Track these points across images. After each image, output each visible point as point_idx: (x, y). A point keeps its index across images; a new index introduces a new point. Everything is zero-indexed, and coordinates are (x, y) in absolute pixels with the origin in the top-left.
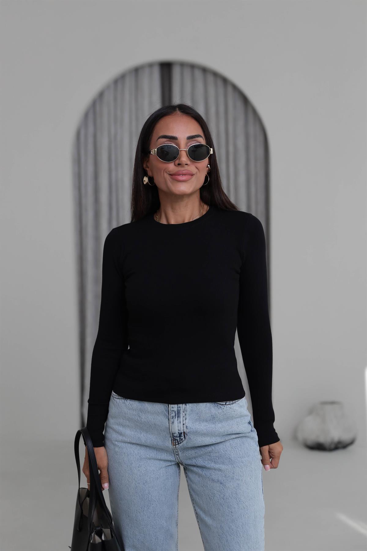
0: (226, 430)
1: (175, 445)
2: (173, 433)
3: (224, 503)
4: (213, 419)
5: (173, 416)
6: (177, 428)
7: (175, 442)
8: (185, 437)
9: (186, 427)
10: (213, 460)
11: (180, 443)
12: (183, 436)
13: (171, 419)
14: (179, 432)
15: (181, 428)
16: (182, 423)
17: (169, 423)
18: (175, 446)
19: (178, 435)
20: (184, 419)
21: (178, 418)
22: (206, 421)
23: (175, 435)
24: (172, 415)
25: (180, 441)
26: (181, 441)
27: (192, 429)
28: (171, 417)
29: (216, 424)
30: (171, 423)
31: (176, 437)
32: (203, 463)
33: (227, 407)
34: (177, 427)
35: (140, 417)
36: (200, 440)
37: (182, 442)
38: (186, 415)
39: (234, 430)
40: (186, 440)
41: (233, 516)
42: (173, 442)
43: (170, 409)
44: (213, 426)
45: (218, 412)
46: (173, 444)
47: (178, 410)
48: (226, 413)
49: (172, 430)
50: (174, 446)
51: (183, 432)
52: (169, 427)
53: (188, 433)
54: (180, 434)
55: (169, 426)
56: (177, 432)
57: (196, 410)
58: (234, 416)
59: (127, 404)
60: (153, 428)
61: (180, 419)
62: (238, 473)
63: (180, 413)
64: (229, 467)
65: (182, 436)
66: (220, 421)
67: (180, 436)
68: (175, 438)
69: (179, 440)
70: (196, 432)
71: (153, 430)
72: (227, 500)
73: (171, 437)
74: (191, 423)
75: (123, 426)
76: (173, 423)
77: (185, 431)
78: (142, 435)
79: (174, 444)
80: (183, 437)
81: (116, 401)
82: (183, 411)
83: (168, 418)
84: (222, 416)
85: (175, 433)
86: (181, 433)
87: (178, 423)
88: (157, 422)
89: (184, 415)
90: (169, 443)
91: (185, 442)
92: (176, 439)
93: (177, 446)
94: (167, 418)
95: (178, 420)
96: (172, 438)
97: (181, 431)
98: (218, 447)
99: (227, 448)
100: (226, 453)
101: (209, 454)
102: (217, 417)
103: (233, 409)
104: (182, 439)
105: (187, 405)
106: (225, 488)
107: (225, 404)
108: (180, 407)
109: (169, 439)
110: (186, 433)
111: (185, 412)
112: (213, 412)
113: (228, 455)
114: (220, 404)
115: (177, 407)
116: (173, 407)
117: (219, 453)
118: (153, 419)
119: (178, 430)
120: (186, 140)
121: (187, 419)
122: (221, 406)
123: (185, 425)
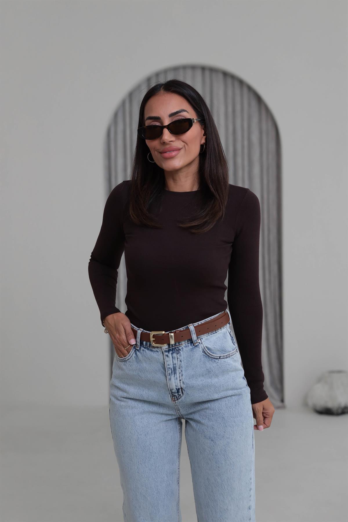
0: (221, 384)
2: (171, 389)
4: (209, 373)
6: (174, 384)
7: (175, 398)
8: (182, 392)
9: (183, 382)
10: (208, 417)
11: (179, 399)
14: (176, 387)
15: (178, 384)
16: (178, 379)
17: (166, 380)
19: (176, 391)
20: (181, 375)
21: (174, 374)
22: (203, 376)
23: (173, 391)
24: (168, 372)
25: (178, 397)
26: (180, 397)
27: (189, 384)
29: (212, 378)
30: (168, 380)
31: (174, 393)
32: (199, 418)
33: (221, 361)
34: (174, 383)
35: (140, 376)
36: (197, 396)
37: (181, 397)
38: (182, 371)
39: (230, 384)
40: (184, 396)
42: (172, 397)
43: (167, 367)
44: (209, 380)
46: (173, 400)
47: (174, 367)
48: (220, 366)
49: (170, 386)
50: (174, 402)
51: (180, 387)
53: (185, 388)
54: (178, 390)
56: (174, 388)
57: (191, 365)
58: (229, 369)
59: (127, 365)
60: (153, 385)
61: (176, 375)
62: (229, 432)
63: (176, 370)
64: (221, 425)
66: (216, 375)
67: (178, 392)
68: (174, 394)
70: (193, 387)
73: (170, 394)
74: (187, 379)
75: (128, 384)
76: (170, 379)
77: (182, 386)
78: (144, 392)
80: (181, 393)
82: (179, 367)
83: (165, 375)
84: (217, 370)
85: (173, 390)
86: (179, 389)
87: (175, 379)
88: (156, 379)
89: (180, 371)
90: (168, 399)
91: (183, 398)
95: (174, 376)
97: (178, 387)
98: (214, 405)
99: (222, 407)
100: (220, 412)
101: (205, 410)
102: (212, 371)
103: (228, 363)
104: (180, 395)
105: (182, 361)
106: (215, 445)
107: (220, 358)
108: (175, 364)
109: (168, 396)
110: (183, 388)
111: (181, 369)
112: (208, 366)
113: (222, 414)
114: (214, 358)
115: (173, 364)
116: (169, 365)
117: (214, 411)
118: (152, 377)
119: (176, 386)
120: (169, 117)
121: (183, 375)
122: (215, 360)
123: (181, 381)
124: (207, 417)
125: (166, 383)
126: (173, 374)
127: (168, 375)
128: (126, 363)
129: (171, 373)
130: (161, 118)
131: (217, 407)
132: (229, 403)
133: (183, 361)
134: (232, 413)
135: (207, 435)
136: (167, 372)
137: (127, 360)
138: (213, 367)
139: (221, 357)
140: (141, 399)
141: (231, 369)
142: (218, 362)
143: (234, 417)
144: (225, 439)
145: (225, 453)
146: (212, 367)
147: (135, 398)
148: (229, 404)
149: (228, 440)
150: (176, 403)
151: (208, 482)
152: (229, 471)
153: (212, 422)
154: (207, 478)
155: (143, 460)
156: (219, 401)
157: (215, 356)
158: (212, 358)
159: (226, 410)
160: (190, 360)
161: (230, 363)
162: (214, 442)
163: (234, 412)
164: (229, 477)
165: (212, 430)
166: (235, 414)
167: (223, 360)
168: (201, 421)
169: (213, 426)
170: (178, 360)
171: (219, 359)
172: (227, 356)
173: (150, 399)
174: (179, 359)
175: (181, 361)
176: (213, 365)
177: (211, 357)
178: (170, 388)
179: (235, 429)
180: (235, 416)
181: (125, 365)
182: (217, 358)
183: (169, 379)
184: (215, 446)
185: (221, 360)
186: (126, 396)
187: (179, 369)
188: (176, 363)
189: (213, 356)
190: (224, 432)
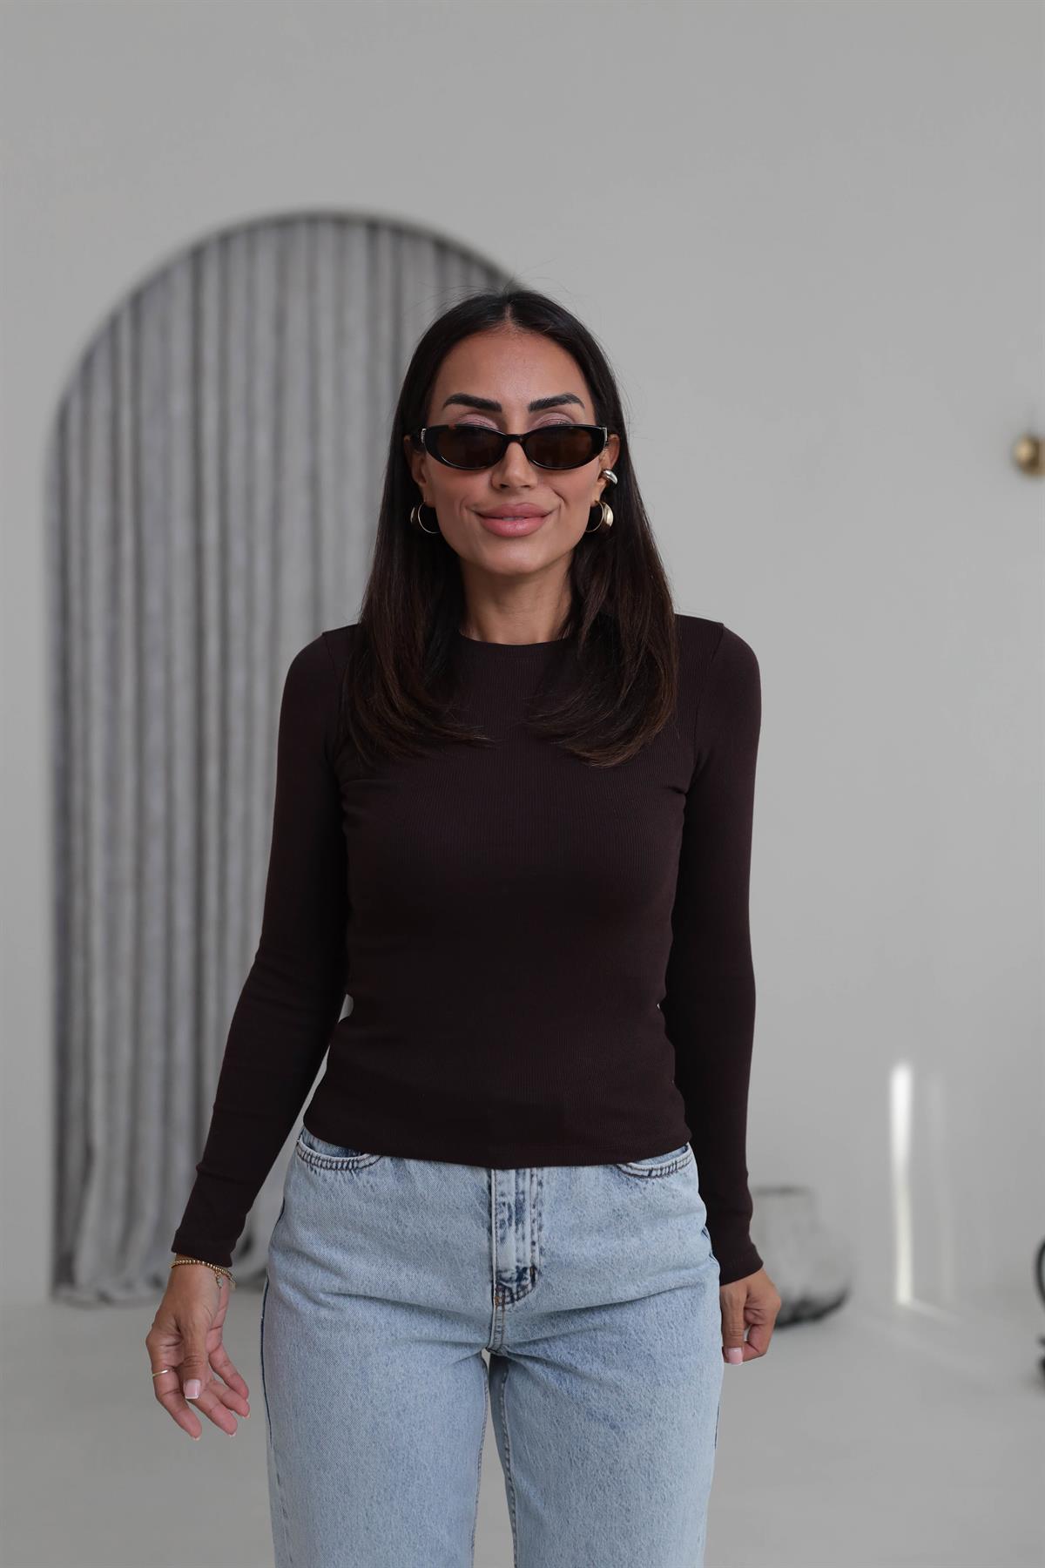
0: (650, 1257)
1: (503, 1304)
2: (500, 1268)
3: (610, 1483)
4: (616, 1223)
5: (503, 1221)
6: (513, 1255)
7: (504, 1297)
8: (533, 1280)
9: (541, 1250)
10: (601, 1353)
11: (519, 1299)
12: (530, 1278)
13: (496, 1228)
14: (519, 1264)
15: (524, 1255)
16: (528, 1240)
17: (490, 1240)
18: (503, 1307)
19: (515, 1276)
20: (536, 1228)
21: (517, 1224)
22: (599, 1230)
23: (506, 1275)
24: (500, 1217)
25: (518, 1292)
26: (521, 1294)
27: (558, 1256)
28: (496, 1223)
29: (625, 1238)
30: (497, 1241)
31: (507, 1282)
32: (569, 1356)
33: (653, 1184)
34: (514, 1252)
35: (399, 1222)
36: (577, 1292)
37: (524, 1296)
38: (540, 1215)
39: (672, 1254)
40: (537, 1290)
41: (629, 1521)
42: (497, 1294)
43: (496, 1200)
44: (616, 1243)
45: (630, 1199)
46: (497, 1300)
47: (517, 1201)
48: (652, 1201)
49: (499, 1260)
50: (500, 1308)
51: (530, 1265)
52: (491, 1254)
53: (545, 1267)
54: (521, 1273)
55: (490, 1248)
56: (511, 1265)
57: (569, 1197)
58: (673, 1208)
59: (360, 1184)
60: (438, 1255)
61: (523, 1228)
62: (666, 1401)
63: (524, 1211)
65: (526, 1279)
66: (635, 1227)
67: (520, 1278)
68: (504, 1284)
69: (514, 1291)
70: (569, 1264)
71: (437, 1259)
73: (492, 1281)
74: (555, 1239)
75: (347, 1248)
76: (503, 1239)
77: (537, 1262)
78: (403, 1276)
79: (501, 1301)
80: (527, 1282)
81: (324, 1176)
82: (532, 1203)
83: (486, 1225)
84: (642, 1212)
85: (506, 1271)
86: (525, 1269)
87: (517, 1240)
88: (453, 1235)
89: (535, 1216)
90: (481, 1299)
91: (531, 1296)
92: (505, 1287)
93: (507, 1307)
94: (483, 1226)
95: (517, 1230)
96: (495, 1285)
97: (524, 1263)
98: (621, 1317)
99: (646, 1324)
100: (641, 1340)
101: (593, 1334)
102: (628, 1215)
103: (671, 1190)
104: (524, 1288)
105: (544, 1184)
106: (623, 1441)
107: (649, 1176)
108: (523, 1193)
109: (484, 1289)
110: (538, 1267)
111: (539, 1207)
112: (616, 1200)
113: (648, 1347)
114: (635, 1176)
115: (517, 1194)
116: (503, 1195)
117: (621, 1336)
118: (442, 1228)
119: (518, 1261)
120: (527, 411)
121: (544, 1229)
122: (637, 1181)
123: (537, 1244)
124: (598, 1356)
125: (486, 1250)
126: (513, 1223)
127: (498, 1225)
128: (358, 1175)
129: (506, 1220)
130: (505, 409)
131: (630, 1322)
132: (666, 1310)
133: (548, 1183)
134: (675, 1341)
135: (598, 1409)
136: (496, 1215)
137: (365, 1167)
138: (632, 1203)
139: (654, 1173)
140: (390, 1296)
141: (678, 1208)
142: (645, 1189)
143: (681, 1352)
144: (654, 1424)
145: (649, 1466)
146: (627, 1201)
147: (369, 1293)
148: (667, 1314)
149: (661, 1426)
150: (506, 1312)
151: (589, 1555)
152: (659, 1522)
153: (615, 1372)
154: (587, 1545)
155: (385, 1490)
156: (637, 1307)
157: (636, 1169)
158: (629, 1174)
159: (659, 1332)
160: (568, 1180)
161: (676, 1190)
162: (617, 1433)
163: (680, 1338)
164: (655, 1540)
165: (616, 1394)
166: (683, 1344)
167: (660, 1180)
168: (579, 1367)
169: (619, 1383)
170: (532, 1181)
171: (649, 1179)
172: (669, 1168)
173: (421, 1299)
174: (535, 1179)
175: (540, 1184)
176: (633, 1197)
177: (625, 1173)
178: (497, 1267)
179: (681, 1391)
180: (683, 1352)
181: (351, 1181)
182: (642, 1177)
183: (499, 1239)
184: (621, 1444)
185: (654, 1180)
186: (340, 1289)
187: (534, 1207)
188: (527, 1189)
189: (631, 1167)
190: (652, 1401)
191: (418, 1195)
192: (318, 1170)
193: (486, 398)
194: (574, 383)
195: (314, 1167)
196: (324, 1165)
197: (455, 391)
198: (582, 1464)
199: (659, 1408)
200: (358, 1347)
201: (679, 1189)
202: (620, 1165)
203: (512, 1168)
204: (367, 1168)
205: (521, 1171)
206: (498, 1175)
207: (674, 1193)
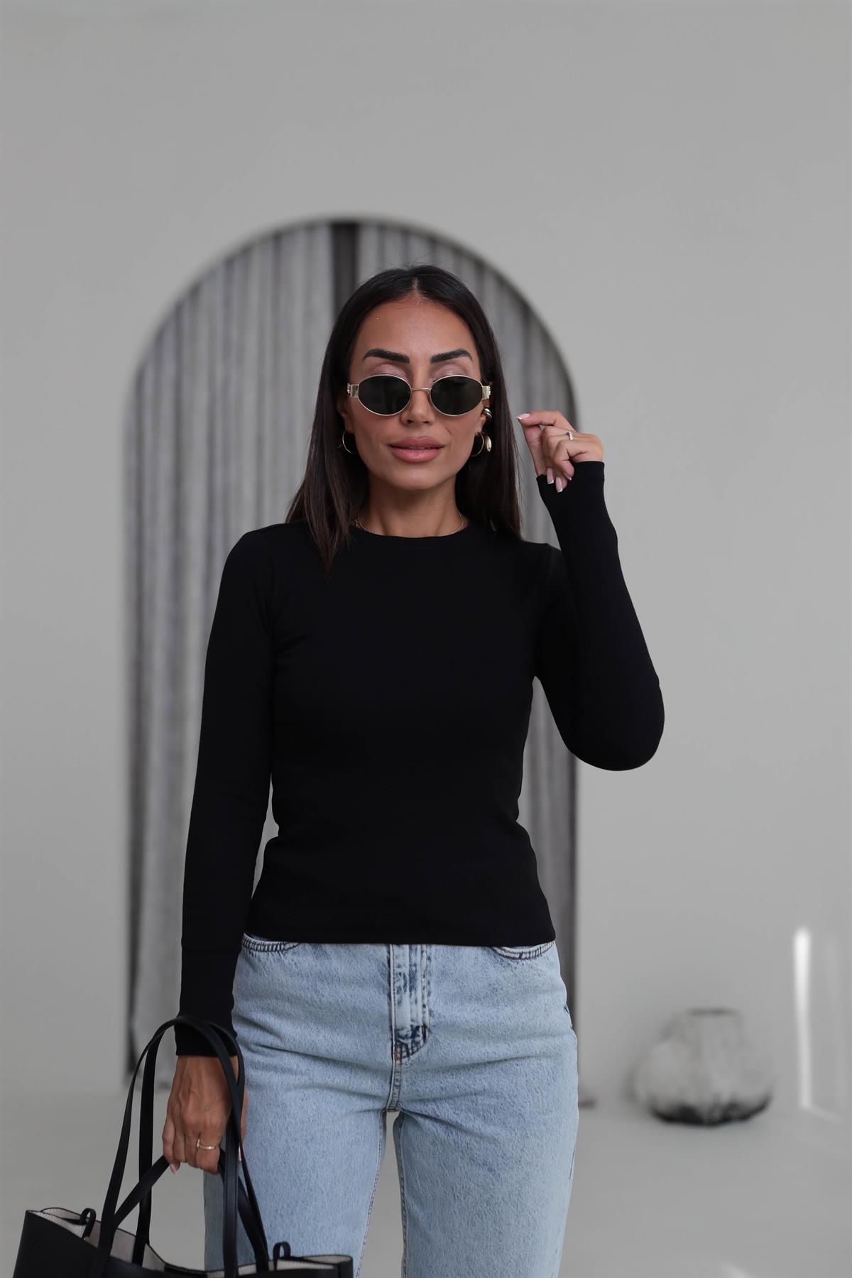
0: (520, 1024)
1: (401, 1058)
2: (397, 1027)
3: (487, 1213)
4: (492, 994)
5: (399, 988)
6: (409, 1016)
7: (401, 1052)
8: (424, 1037)
9: (431, 1012)
10: (481, 1113)
11: (413, 1053)
12: (421, 1035)
13: (394, 993)
14: (413, 1023)
15: (417, 1015)
16: (420, 1004)
17: (390, 1004)
18: (401, 1061)
19: (410, 1034)
20: (426, 994)
21: (411, 990)
22: (478, 999)
23: (403, 1033)
24: (397, 984)
25: (412, 1048)
26: (415, 1049)
27: (444, 1017)
28: (394, 990)
29: (500, 1007)
30: (395, 1004)
31: (403, 1038)
32: (454, 1116)
33: (523, 964)
34: (408, 1013)
35: (316, 991)
36: (460, 1048)
37: (418, 1049)
38: (429, 983)
39: (538, 1023)
40: (427, 1045)
42: (396, 1050)
43: (394, 971)
44: (492, 1011)
45: (504, 976)
46: (396, 1055)
47: (411, 972)
49: (397, 1020)
50: (398, 1062)
51: (422, 1024)
52: (390, 1015)
53: (434, 1026)
54: (415, 1030)
55: (390, 1011)
56: (408, 1023)
57: (453, 971)
58: (540, 985)
59: (286, 962)
60: (349, 1018)
61: (416, 993)
63: (416, 980)
65: (419, 1036)
66: (508, 999)
67: (414, 1035)
68: (402, 1040)
69: (410, 1046)
70: (453, 1025)
71: (348, 1021)
72: (497, 1206)
73: (392, 1039)
74: (441, 1004)
75: (279, 1014)
76: (400, 1002)
77: (427, 1021)
78: (321, 1037)
79: (399, 1056)
80: (418, 1039)
81: (259, 957)
82: (423, 974)
83: (386, 992)
84: (514, 987)
85: (403, 1029)
86: (418, 1028)
87: (411, 1003)
88: (360, 1002)
89: (425, 984)
90: (385, 1055)
91: (423, 1051)
92: (402, 1043)
93: (404, 1060)
94: (384, 993)
95: (411, 994)
96: (394, 1042)
97: (417, 1022)
99: (517, 1090)
100: (514, 1102)
101: (474, 1098)
102: (502, 989)
103: (537, 969)
104: (417, 1043)
105: (432, 959)
106: (498, 1182)
107: (520, 958)
108: (415, 965)
109: (385, 1046)
110: (428, 1026)
111: (428, 977)
112: (492, 976)
114: (508, 958)
115: (410, 966)
116: (399, 966)
117: (498, 1099)
118: (351, 996)
119: (412, 1020)
120: (429, 363)
121: (432, 994)
122: (510, 962)
123: (427, 1007)
124: (478, 1116)
125: (387, 1012)
126: (408, 990)
127: (396, 991)
128: (284, 955)
129: (402, 987)
130: (411, 361)
132: (533, 1079)
133: (436, 958)
135: (479, 1156)
136: (394, 983)
137: (290, 948)
138: (505, 979)
139: (524, 956)
140: (310, 1052)
141: (543, 984)
142: (516, 968)
144: (523, 1167)
146: (500, 978)
148: (534, 1082)
149: (528, 1169)
150: (403, 1065)
153: (492, 1127)
157: (509, 952)
158: (503, 956)
159: (528, 1095)
160: (453, 958)
161: (541, 970)
163: (545, 1100)
165: (493, 1145)
166: (546, 1105)
167: (528, 962)
168: (463, 1124)
169: (496, 1136)
170: (422, 956)
171: (519, 961)
172: (536, 952)
173: (335, 1053)
174: (424, 954)
175: (429, 958)
176: (506, 974)
177: (500, 955)
178: (396, 1026)
179: (545, 1141)
181: (279, 960)
182: (514, 958)
183: (396, 1002)
184: (497, 1184)
185: (524, 962)
186: (271, 1044)
187: (424, 977)
188: (418, 962)
189: (504, 950)
190: (522, 1150)
191: (333, 969)
192: (254, 953)
193: (397, 352)
194: (465, 342)
195: (252, 951)
196: (259, 948)
197: (374, 347)
198: (464, 1198)
199: (527, 1155)
200: (282, 1084)
201: (543, 969)
202: (496, 949)
203: (406, 943)
204: (292, 950)
205: (414, 947)
206: (395, 949)
207: (540, 972)
